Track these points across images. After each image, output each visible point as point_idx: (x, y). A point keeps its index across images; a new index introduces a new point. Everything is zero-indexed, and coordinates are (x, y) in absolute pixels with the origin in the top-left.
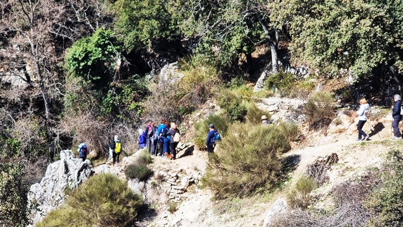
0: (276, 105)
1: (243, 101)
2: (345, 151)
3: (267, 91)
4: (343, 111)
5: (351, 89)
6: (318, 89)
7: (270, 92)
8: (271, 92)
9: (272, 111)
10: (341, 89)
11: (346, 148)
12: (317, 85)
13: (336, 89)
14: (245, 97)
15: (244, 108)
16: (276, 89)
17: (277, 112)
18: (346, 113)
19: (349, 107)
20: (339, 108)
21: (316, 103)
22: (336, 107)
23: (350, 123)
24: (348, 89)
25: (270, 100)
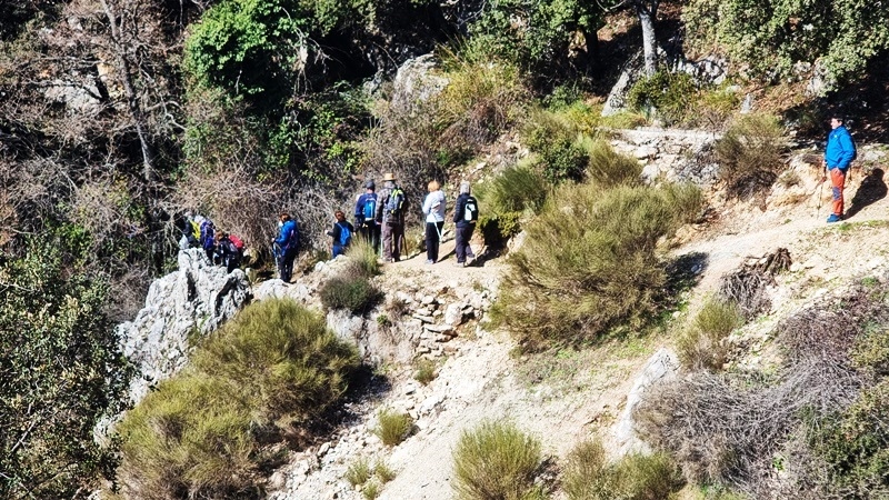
0: (654, 144)
1: (580, 137)
2: (806, 244)
3: (632, 114)
4: (801, 155)
5: (821, 107)
6: (745, 109)
7: (639, 117)
8: (642, 115)
9: (643, 158)
10: (796, 107)
11: (807, 237)
12: (744, 99)
13: (785, 108)
14: (584, 128)
15: (583, 151)
16: (653, 109)
17: (655, 159)
18: (809, 160)
19: (815, 147)
20: (794, 148)
21: (742, 140)
22: (787, 147)
23: (817, 182)
24: (812, 107)
25: (639, 134)
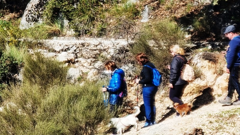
0: (72, 50)
1: (7, 47)
2: (216, 125)
3: (48, 27)
4: (201, 54)
5: (208, 14)
6: (145, 19)
7: (54, 28)
8: (57, 27)
9: (66, 62)
10: (188, 15)
11: (216, 119)
12: (143, 10)
13: (179, 16)
14: (10, 40)
15: (11, 58)
16: (66, 22)
17: (74, 63)
18: (208, 57)
19: (210, 47)
20: (193, 48)
22: (188, 48)
23: (216, 75)
24: (201, 15)
25: (56, 43)
